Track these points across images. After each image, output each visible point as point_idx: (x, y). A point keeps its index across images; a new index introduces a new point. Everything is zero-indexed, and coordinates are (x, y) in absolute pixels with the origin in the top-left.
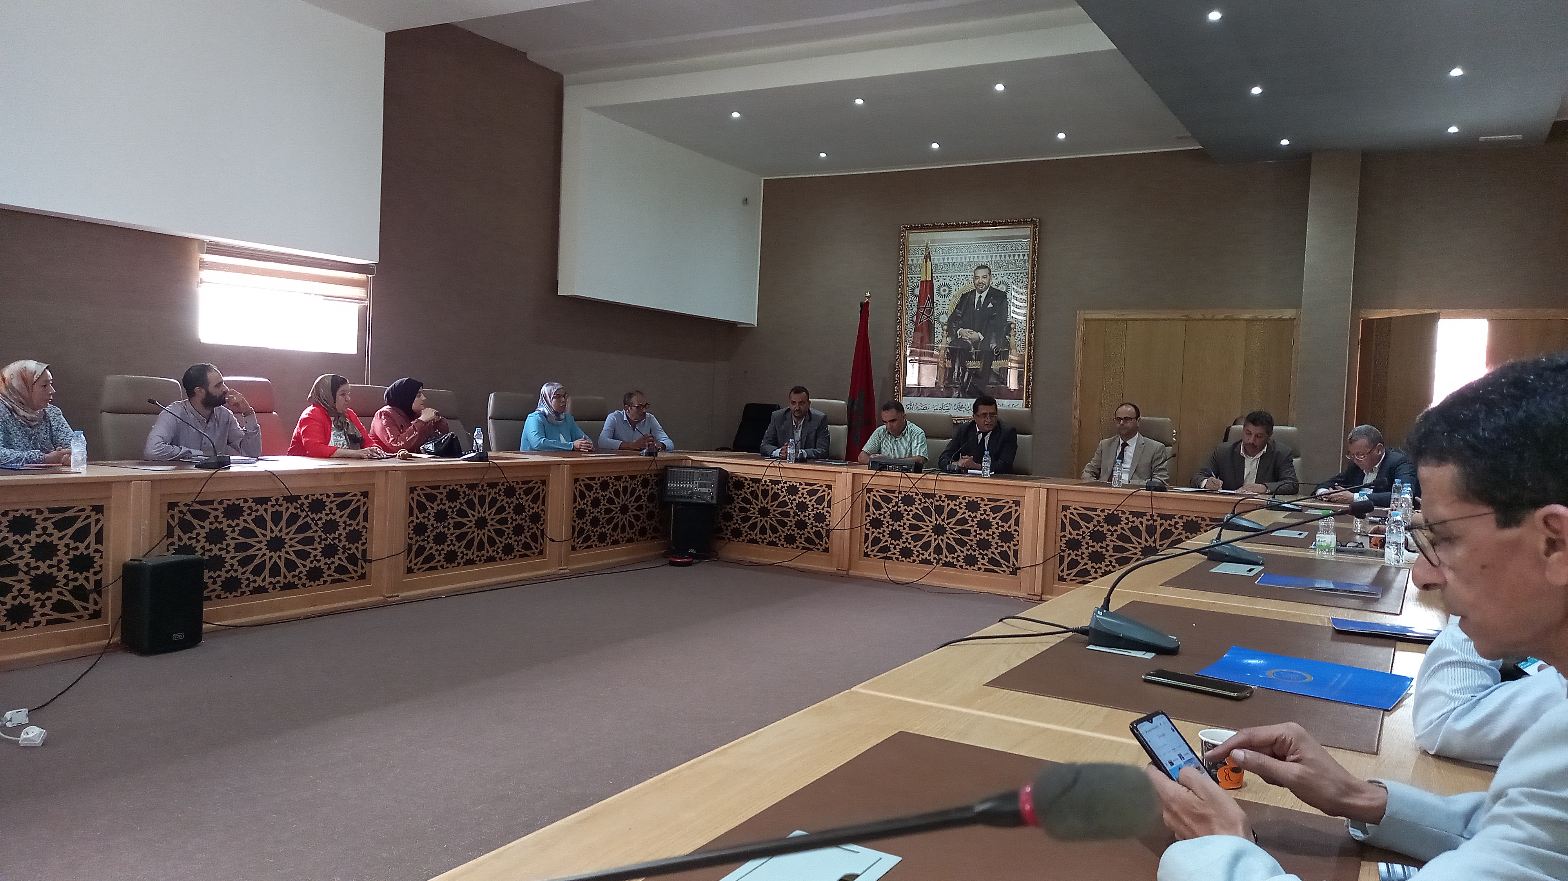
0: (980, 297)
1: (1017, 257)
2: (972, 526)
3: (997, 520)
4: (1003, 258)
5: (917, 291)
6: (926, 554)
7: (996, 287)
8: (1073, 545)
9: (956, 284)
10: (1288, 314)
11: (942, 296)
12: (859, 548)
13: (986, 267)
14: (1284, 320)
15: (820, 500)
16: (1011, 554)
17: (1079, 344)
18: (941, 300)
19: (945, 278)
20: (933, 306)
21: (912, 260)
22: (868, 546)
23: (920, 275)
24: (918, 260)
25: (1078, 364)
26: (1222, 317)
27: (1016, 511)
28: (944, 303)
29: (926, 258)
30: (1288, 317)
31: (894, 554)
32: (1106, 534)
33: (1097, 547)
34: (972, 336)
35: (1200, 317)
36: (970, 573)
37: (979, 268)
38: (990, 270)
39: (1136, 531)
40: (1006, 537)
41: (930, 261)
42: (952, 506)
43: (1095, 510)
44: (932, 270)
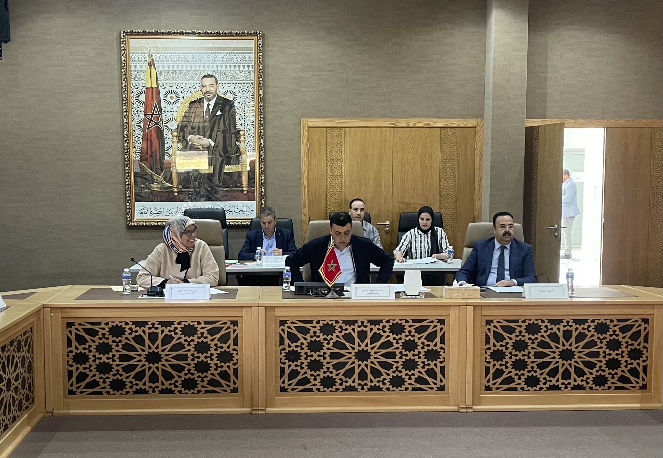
0: (209, 105)
1: (242, 68)
2: (397, 348)
3: (422, 340)
4: (228, 68)
5: (143, 98)
6: (350, 382)
7: (223, 96)
8: (497, 355)
9: (183, 91)
10: (471, 122)
11: (169, 103)
12: (276, 384)
13: (212, 76)
14: (469, 127)
15: (225, 339)
16: (438, 371)
17: (304, 149)
18: (169, 107)
19: (171, 85)
20: (161, 112)
21: (135, 67)
22: (284, 381)
23: (145, 82)
24: (141, 67)
25: (304, 168)
26: (421, 125)
27: (441, 329)
28: (172, 110)
29: (150, 65)
30: (471, 125)
31: (315, 385)
32: (528, 342)
33: (520, 356)
34: (202, 143)
35: (405, 125)
36: (397, 394)
37: (205, 76)
38: (216, 79)
39: (554, 337)
40: (432, 355)
41: (155, 67)
42: (375, 330)
43: (517, 321)
44: (157, 77)
